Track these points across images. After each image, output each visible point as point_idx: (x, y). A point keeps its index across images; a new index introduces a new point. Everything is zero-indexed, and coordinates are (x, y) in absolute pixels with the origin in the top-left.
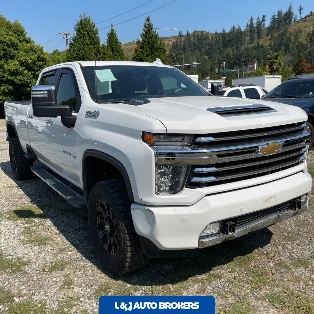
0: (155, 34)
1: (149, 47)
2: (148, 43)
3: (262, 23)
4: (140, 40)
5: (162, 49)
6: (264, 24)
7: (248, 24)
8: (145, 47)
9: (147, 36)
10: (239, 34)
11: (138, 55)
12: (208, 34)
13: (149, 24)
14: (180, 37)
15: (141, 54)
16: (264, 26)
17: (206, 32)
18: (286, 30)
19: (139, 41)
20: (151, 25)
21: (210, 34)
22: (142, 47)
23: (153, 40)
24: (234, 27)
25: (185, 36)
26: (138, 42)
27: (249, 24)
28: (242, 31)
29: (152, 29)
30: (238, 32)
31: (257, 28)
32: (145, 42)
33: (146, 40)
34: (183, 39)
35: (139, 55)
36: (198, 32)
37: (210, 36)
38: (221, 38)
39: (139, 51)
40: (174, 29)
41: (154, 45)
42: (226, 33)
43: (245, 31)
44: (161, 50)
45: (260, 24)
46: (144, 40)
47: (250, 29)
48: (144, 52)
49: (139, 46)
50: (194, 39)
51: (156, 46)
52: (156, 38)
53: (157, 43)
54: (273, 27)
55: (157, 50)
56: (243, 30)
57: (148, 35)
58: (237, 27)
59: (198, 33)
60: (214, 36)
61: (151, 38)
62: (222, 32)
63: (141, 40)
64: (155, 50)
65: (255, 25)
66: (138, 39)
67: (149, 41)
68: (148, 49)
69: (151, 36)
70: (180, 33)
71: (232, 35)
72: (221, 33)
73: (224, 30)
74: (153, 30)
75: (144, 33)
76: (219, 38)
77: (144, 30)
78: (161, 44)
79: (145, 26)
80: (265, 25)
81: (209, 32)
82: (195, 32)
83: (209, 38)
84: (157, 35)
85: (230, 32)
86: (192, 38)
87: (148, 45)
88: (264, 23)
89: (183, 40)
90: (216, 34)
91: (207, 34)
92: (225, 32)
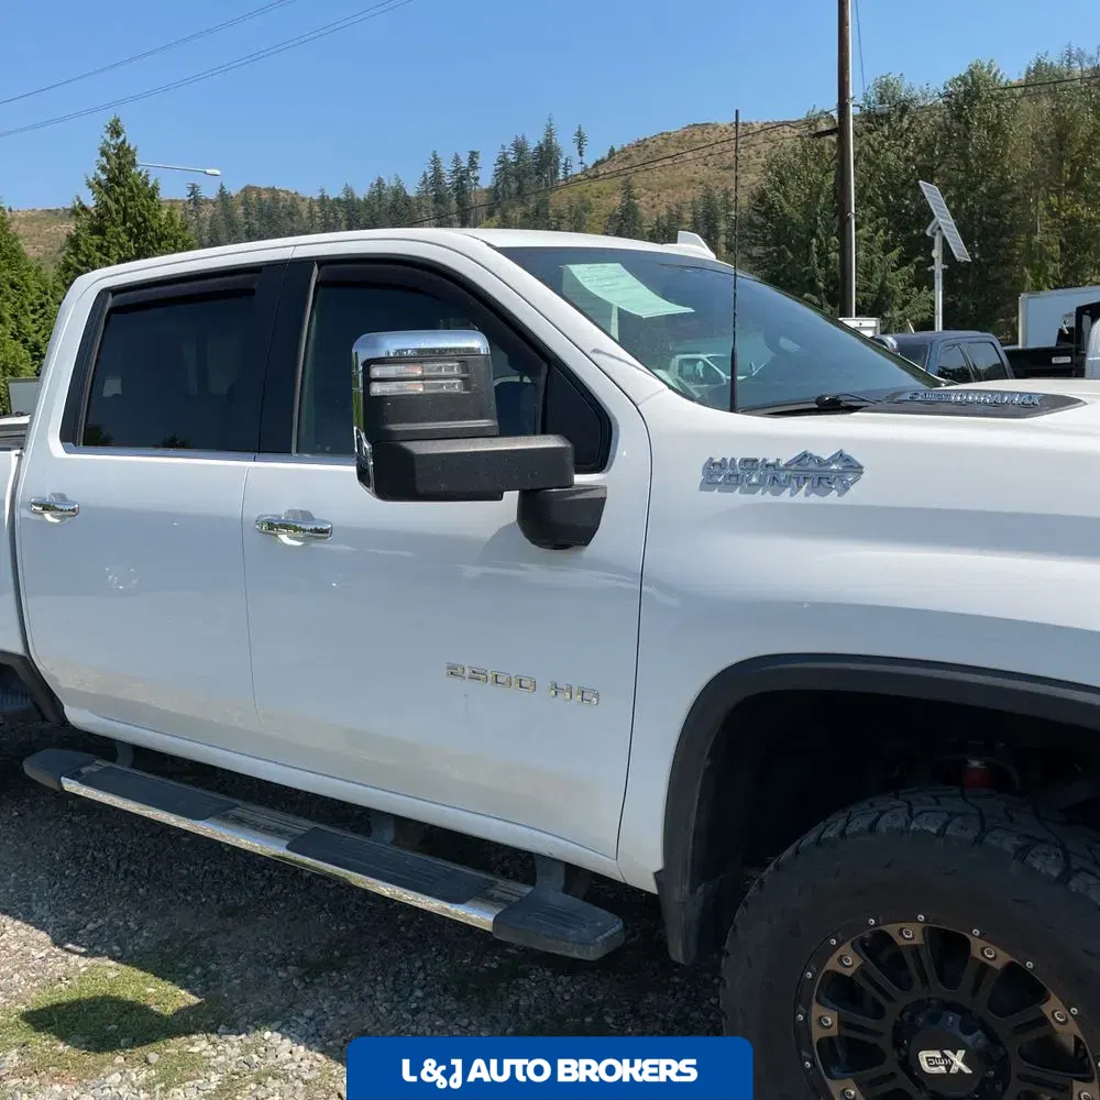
0: (147, 184)
1: (130, 233)
2: (121, 215)
3: (468, 174)
4: (86, 204)
5: (180, 241)
6: (477, 179)
7: (425, 175)
8: (111, 230)
9: (118, 190)
10: (400, 204)
11: (84, 259)
12: (295, 199)
13: (120, 147)
14: (195, 204)
15: (98, 254)
16: (476, 184)
17: (287, 193)
18: (545, 203)
19: (84, 208)
20: (128, 149)
21: (303, 200)
22: (99, 230)
23: (142, 205)
24: (380, 182)
25: (211, 201)
26: (78, 209)
27: (429, 175)
28: (408, 197)
29: (133, 163)
30: (396, 200)
31: (456, 189)
32: (108, 209)
33: (111, 203)
34: (207, 212)
35: (88, 256)
36: (258, 191)
37: (304, 208)
38: (340, 216)
39: (86, 242)
40: (208, 171)
41: (148, 224)
42: (359, 200)
43: (417, 198)
44: (175, 242)
45: (463, 178)
46: (106, 203)
47: (434, 190)
48: (109, 247)
49: (86, 224)
50: (247, 214)
51: (156, 226)
52: (152, 197)
53: (155, 217)
54: (502, 189)
55: (159, 241)
56: (412, 192)
57: (119, 184)
58: (390, 183)
59: (259, 194)
60: (317, 209)
61: (132, 199)
62: (343, 196)
63: (90, 203)
64: (151, 242)
65: (447, 180)
66: (78, 199)
67: (125, 209)
68: (124, 237)
69: (131, 190)
70: (194, 189)
71: (377, 208)
72: (338, 200)
73: (348, 190)
74: (139, 169)
75: (104, 177)
76: (336, 217)
77: (103, 169)
78: (171, 219)
79: (104, 153)
80: (479, 183)
81: (296, 193)
82: (247, 190)
83: (299, 213)
84: (155, 188)
85: (371, 196)
86: (241, 211)
87: (124, 223)
88: (476, 174)
89: (209, 215)
90: (323, 200)
91: (293, 199)
92: (353, 195)
